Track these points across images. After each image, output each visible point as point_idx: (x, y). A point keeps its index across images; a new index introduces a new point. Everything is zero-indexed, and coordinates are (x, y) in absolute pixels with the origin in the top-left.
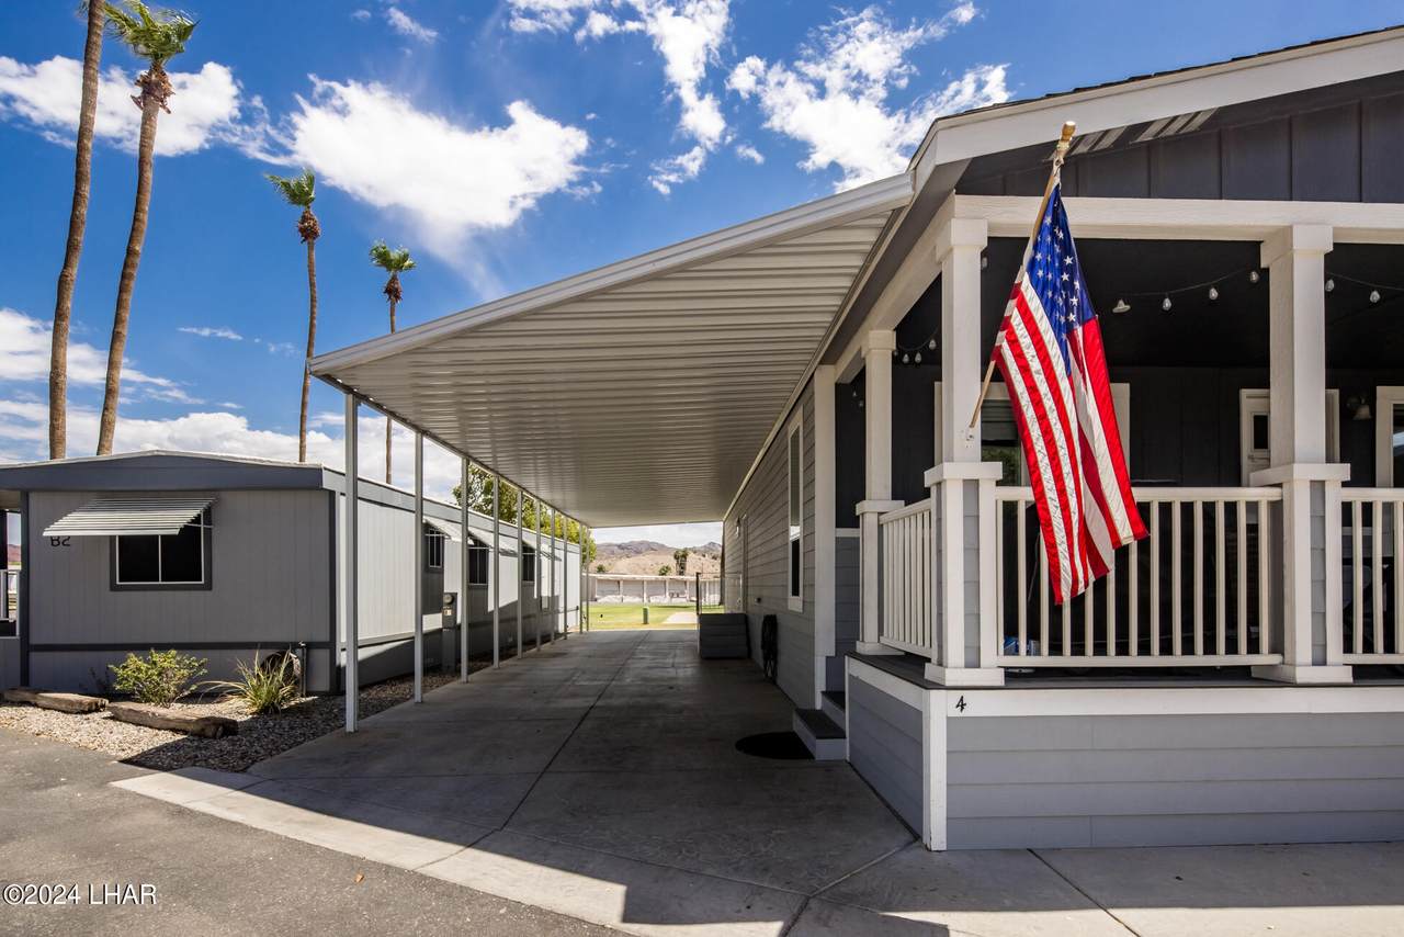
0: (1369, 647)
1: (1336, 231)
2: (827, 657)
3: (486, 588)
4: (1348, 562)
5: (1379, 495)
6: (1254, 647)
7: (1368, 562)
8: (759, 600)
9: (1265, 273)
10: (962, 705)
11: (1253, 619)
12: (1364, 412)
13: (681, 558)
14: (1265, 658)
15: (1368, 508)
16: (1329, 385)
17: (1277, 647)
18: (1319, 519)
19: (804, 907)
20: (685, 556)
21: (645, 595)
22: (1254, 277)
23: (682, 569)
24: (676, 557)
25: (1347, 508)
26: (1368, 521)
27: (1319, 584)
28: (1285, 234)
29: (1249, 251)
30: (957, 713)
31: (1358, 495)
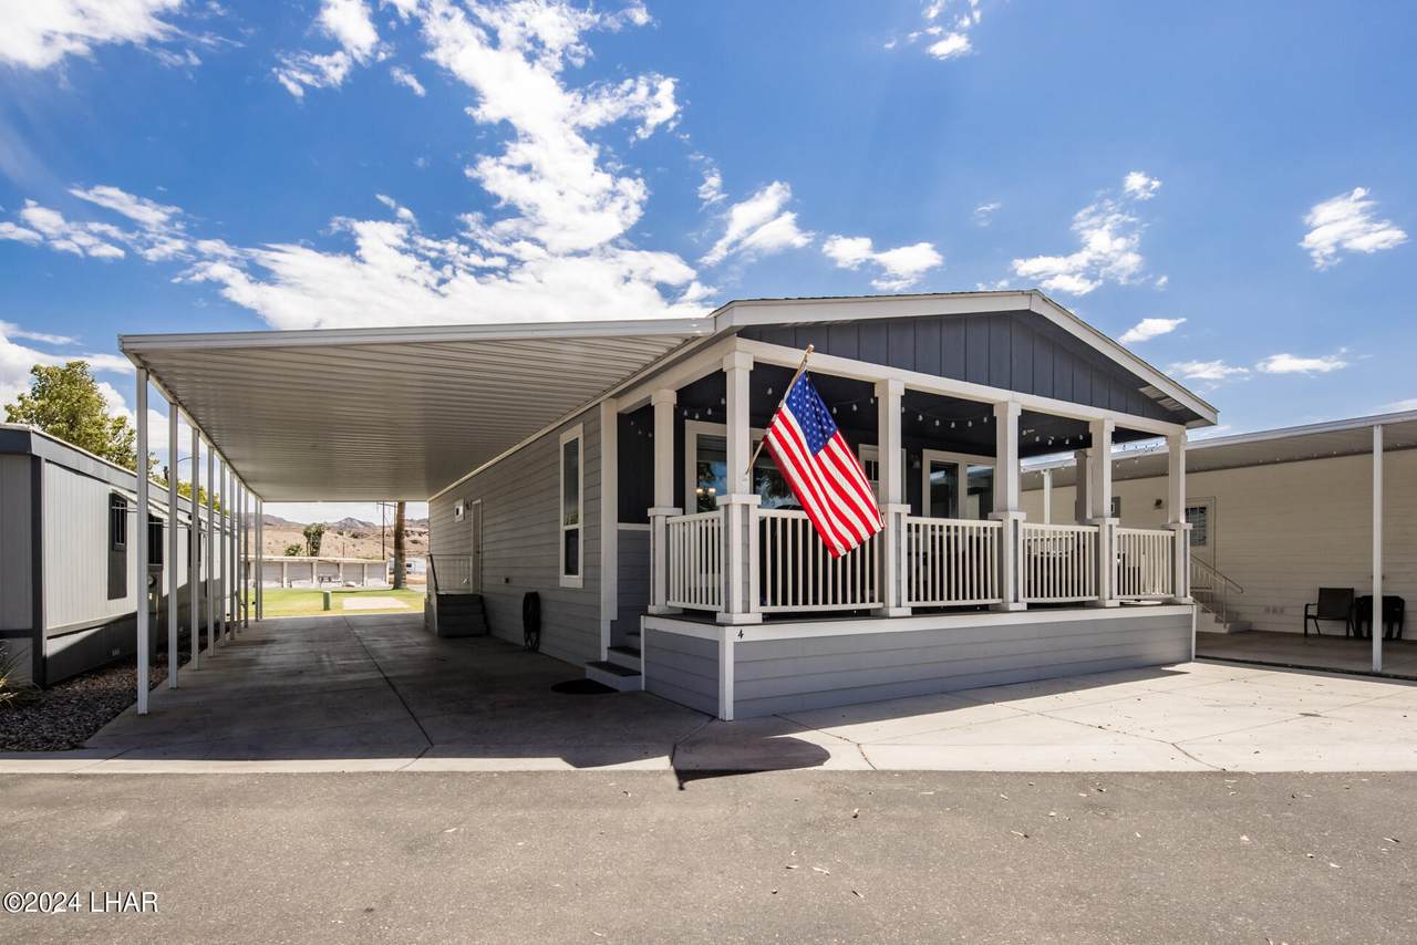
0: (918, 599)
1: (905, 384)
2: (612, 621)
3: (162, 568)
4: (909, 554)
5: (921, 521)
6: (872, 600)
7: (917, 554)
8: (507, 580)
9: (876, 399)
10: (741, 635)
11: (872, 587)
12: (917, 464)
13: (314, 536)
14: (876, 605)
15: (917, 526)
16: (902, 447)
17: (882, 599)
18: (898, 533)
19: (675, 748)
20: (319, 534)
21: (285, 579)
22: (872, 401)
23: (315, 549)
24: (307, 535)
25: (909, 526)
26: (917, 530)
27: (899, 566)
28: (885, 382)
29: (870, 386)
30: (738, 639)
31: (915, 520)
